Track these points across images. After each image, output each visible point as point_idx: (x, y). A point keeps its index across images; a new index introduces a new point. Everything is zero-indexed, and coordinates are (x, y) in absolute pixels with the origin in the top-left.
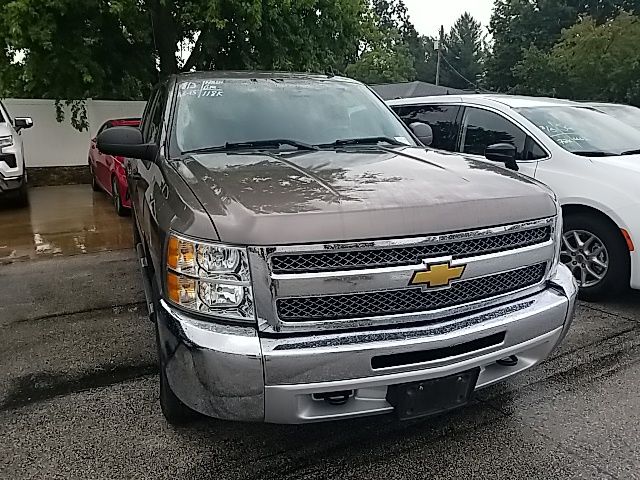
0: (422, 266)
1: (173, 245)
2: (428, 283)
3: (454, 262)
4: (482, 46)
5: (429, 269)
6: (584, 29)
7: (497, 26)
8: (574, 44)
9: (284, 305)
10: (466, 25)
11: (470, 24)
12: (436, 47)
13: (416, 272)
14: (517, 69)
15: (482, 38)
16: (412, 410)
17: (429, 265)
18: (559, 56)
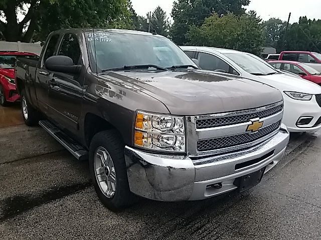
0: (250, 123)
1: (139, 117)
2: (252, 130)
3: (260, 120)
4: (167, 23)
5: (253, 124)
6: (214, 19)
7: (174, 14)
8: (210, 25)
9: (199, 144)
10: (159, 12)
11: (161, 12)
12: (148, 22)
13: (248, 125)
14: (187, 35)
15: (166, 19)
16: (243, 187)
17: (253, 122)
18: (204, 30)
